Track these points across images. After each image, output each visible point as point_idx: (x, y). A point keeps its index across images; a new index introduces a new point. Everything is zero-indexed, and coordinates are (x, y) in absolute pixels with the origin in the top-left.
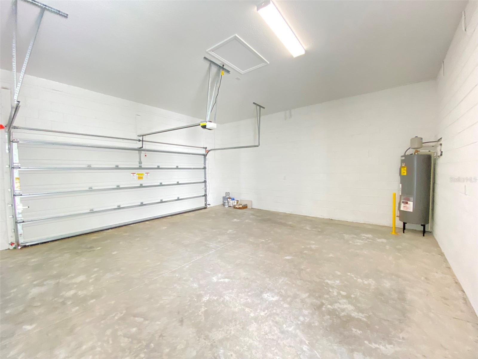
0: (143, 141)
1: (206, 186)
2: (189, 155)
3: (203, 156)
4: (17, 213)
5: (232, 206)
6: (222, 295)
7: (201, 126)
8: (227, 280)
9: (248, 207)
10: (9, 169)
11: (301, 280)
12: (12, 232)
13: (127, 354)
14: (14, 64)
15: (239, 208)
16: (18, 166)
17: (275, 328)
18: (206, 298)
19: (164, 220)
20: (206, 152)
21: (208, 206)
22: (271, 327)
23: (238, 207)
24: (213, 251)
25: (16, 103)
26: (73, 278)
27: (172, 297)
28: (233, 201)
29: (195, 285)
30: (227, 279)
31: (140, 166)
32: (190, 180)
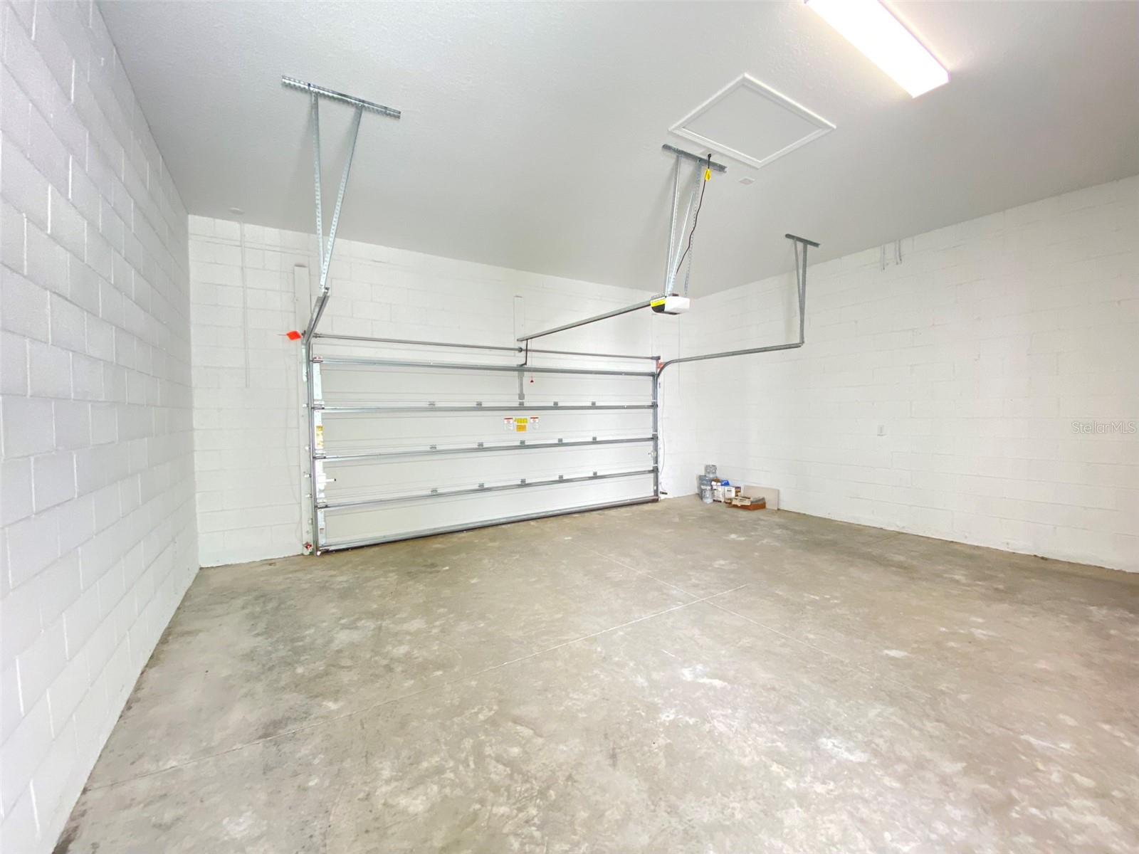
0: (527, 350)
1: (656, 449)
2: (620, 376)
3: (651, 378)
4: (317, 490)
5: (723, 500)
6: (708, 717)
7: (653, 308)
8: (718, 683)
9: (767, 506)
10: (307, 410)
11: (937, 721)
12: (309, 524)
13: (502, 800)
14: (319, 223)
15: (743, 507)
16: (321, 405)
17: (859, 835)
18: (668, 716)
19: (566, 520)
20: (657, 368)
21: (662, 497)
22: (845, 830)
23: (739, 504)
24: (679, 605)
25: (323, 290)
26: (404, 621)
27: (589, 697)
28: (727, 488)
29: (641, 680)
30: (720, 679)
31: (521, 404)
32: (618, 435)
